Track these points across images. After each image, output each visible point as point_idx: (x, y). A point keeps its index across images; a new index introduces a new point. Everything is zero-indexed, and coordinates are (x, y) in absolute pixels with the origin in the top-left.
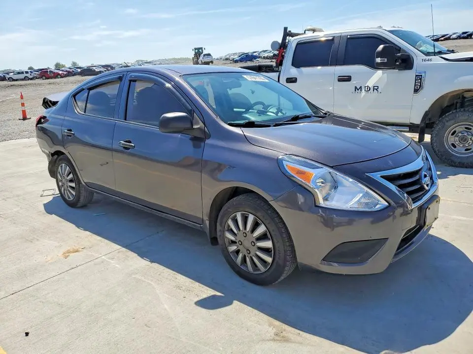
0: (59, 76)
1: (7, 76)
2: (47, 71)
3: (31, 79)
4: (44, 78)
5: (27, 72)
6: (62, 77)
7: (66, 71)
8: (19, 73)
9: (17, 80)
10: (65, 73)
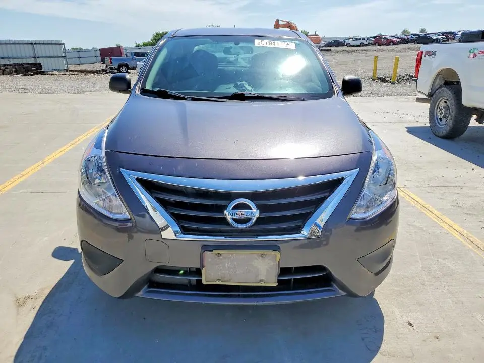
0: (392, 44)
1: (347, 42)
2: (382, 38)
3: (366, 45)
4: (377, 44)
5: (364, 39)
6: (394, 44)
7: (401, 38)
8: (357, 39)
9: (353, 46)
10: (399, 40)
